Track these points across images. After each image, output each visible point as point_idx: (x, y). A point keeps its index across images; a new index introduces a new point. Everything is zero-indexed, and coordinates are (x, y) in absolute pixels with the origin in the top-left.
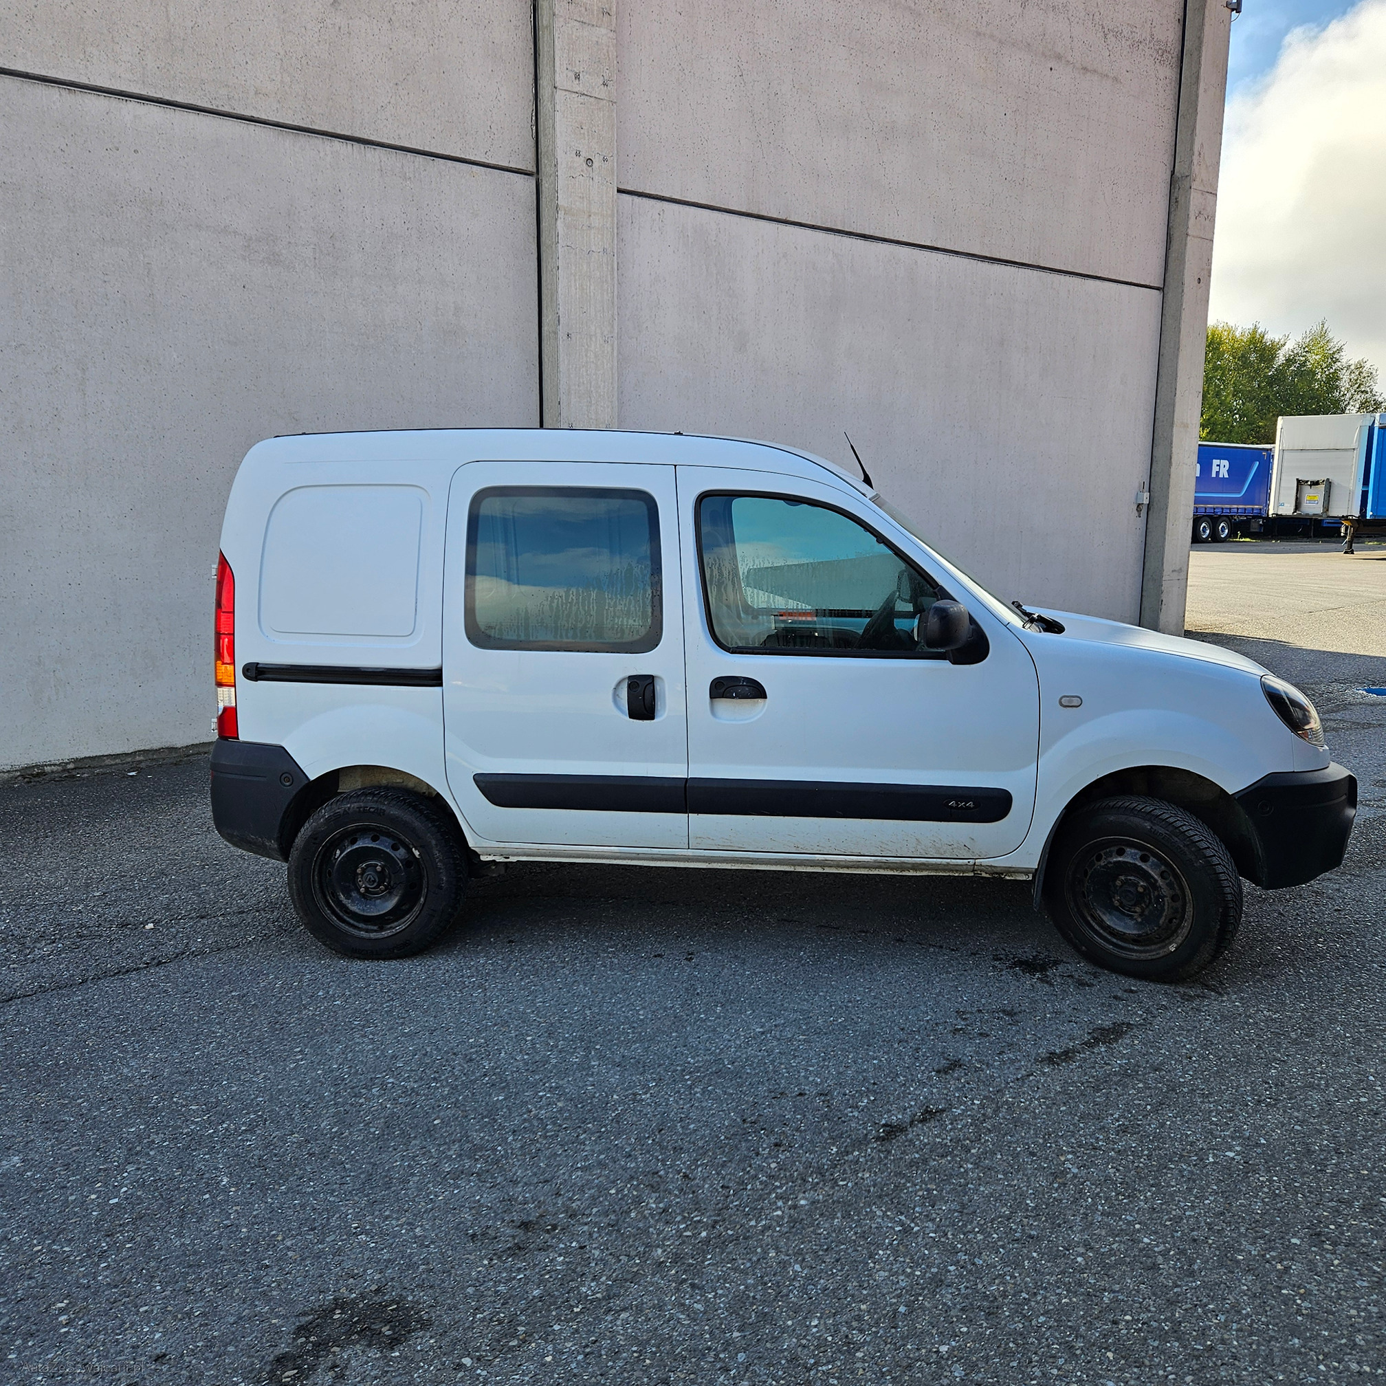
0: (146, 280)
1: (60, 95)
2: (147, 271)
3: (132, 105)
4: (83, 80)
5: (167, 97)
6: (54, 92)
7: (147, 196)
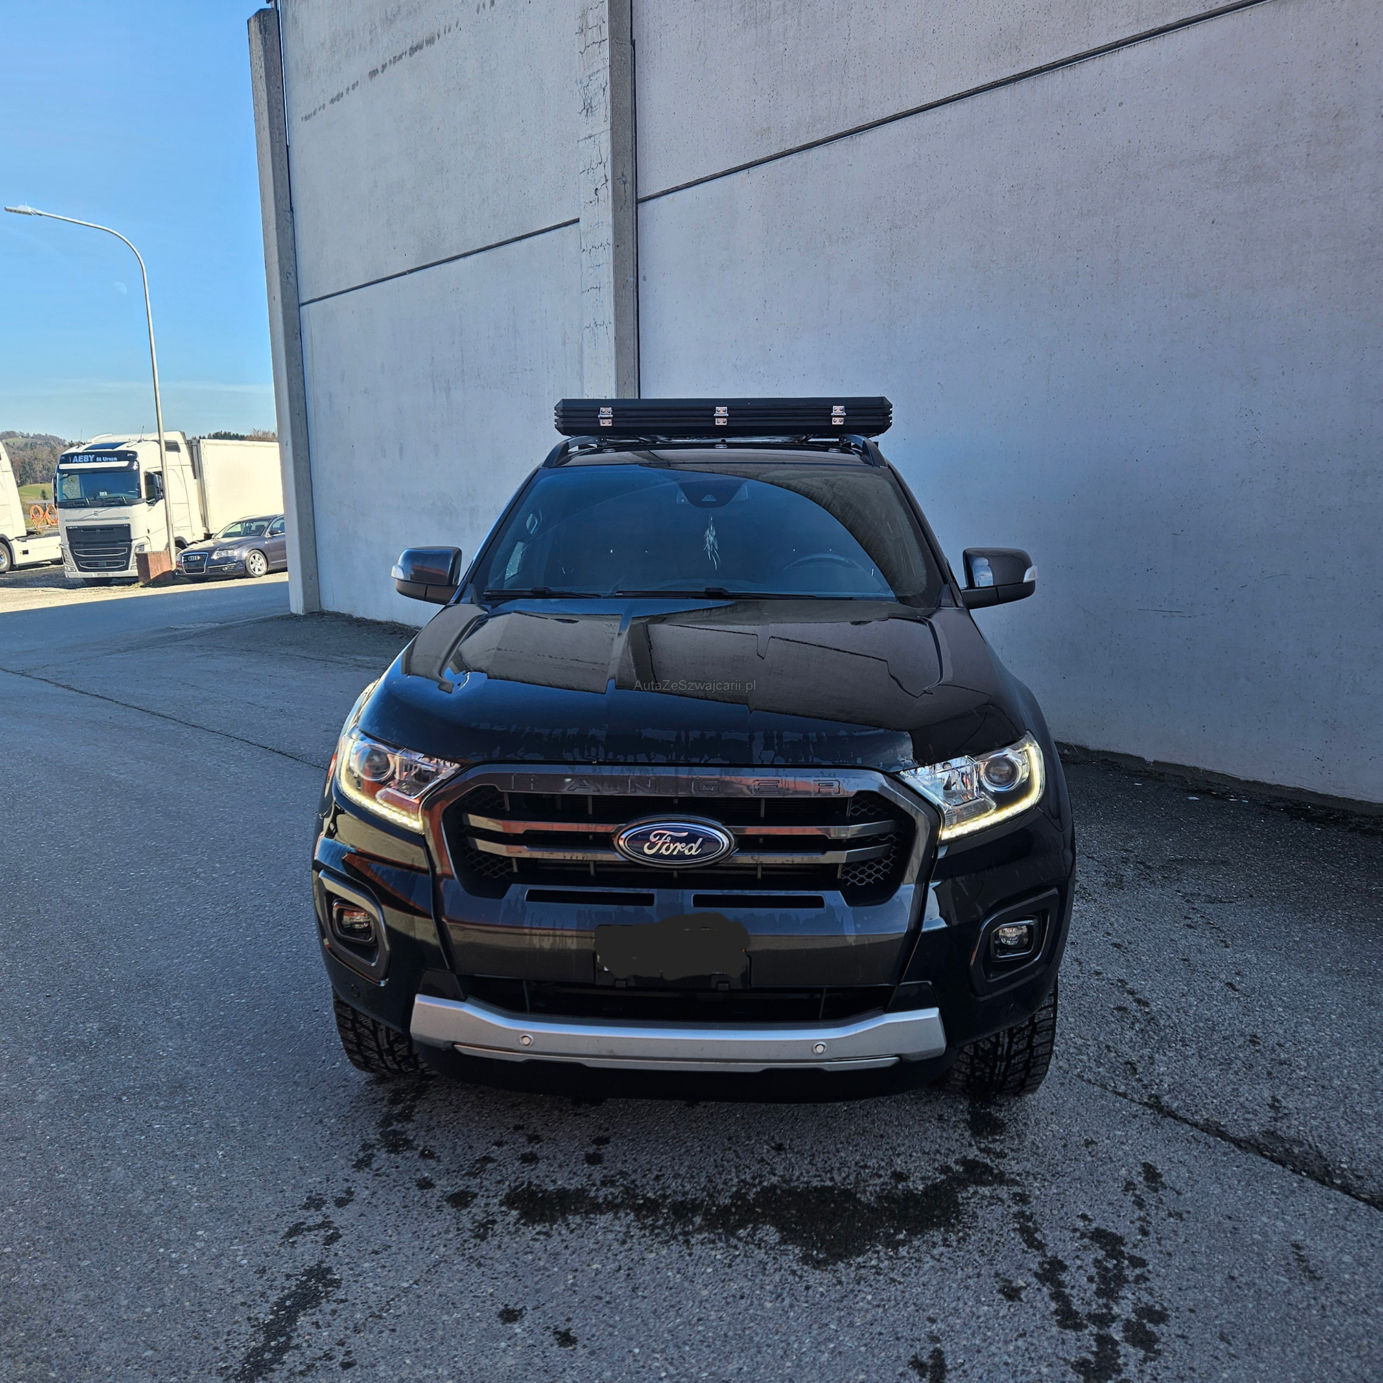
0: (1114, 246)
1: (1063, 76)
2: (1115, 235)
3: (1125, 53)
4: (1085, 49)
5: (1160, 25)
6: (1057, 76)
7: (1125, 150)
